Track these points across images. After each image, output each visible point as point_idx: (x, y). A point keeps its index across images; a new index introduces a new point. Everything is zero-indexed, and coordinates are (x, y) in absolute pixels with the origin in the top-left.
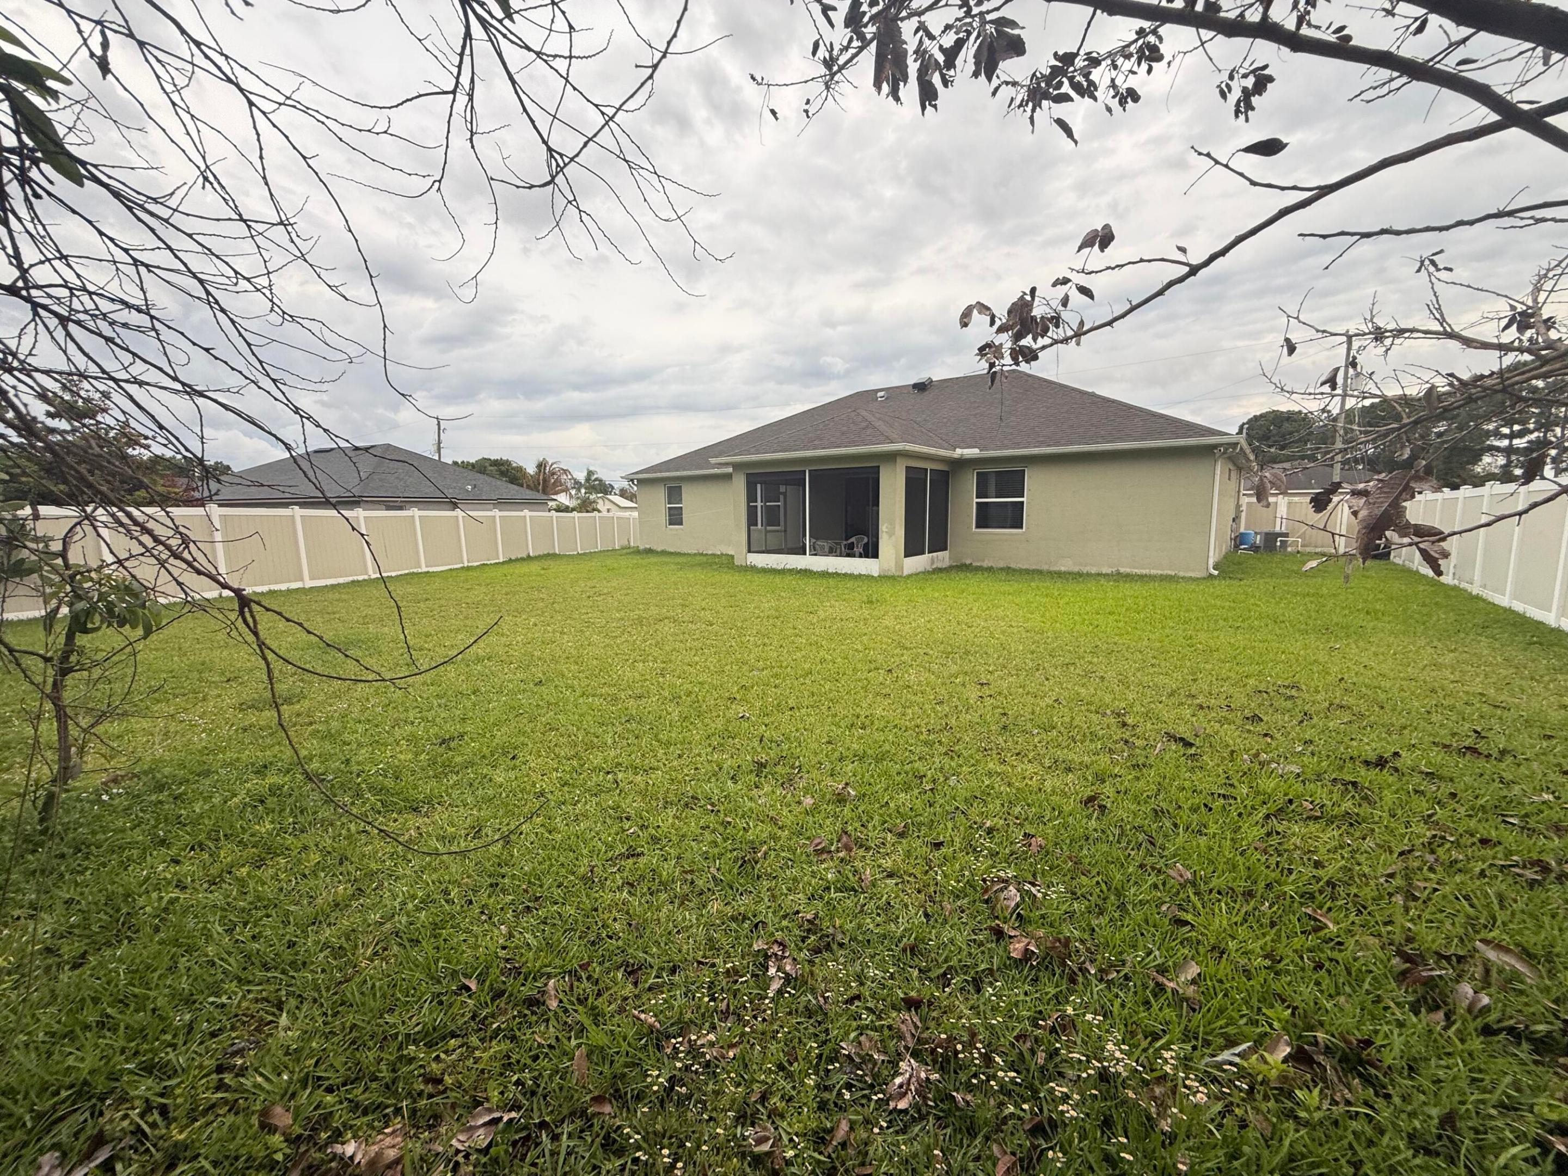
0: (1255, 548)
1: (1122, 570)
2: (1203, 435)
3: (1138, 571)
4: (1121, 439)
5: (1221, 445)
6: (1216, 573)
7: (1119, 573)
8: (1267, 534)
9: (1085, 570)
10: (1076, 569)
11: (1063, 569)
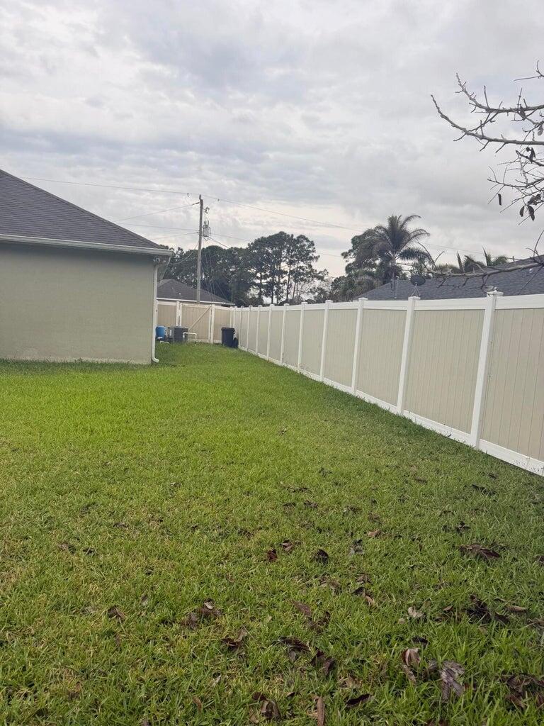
0: (170, 339)
1: (84, 359)
2: (144, 245)
3: (99, 360)
4: (79, 238)
5: (158, 256)
6: (157, 360)
7: (81, 362)
8: (175, 329)
9: (52, 359)
10: (42, 359)
11: (28, 358)
